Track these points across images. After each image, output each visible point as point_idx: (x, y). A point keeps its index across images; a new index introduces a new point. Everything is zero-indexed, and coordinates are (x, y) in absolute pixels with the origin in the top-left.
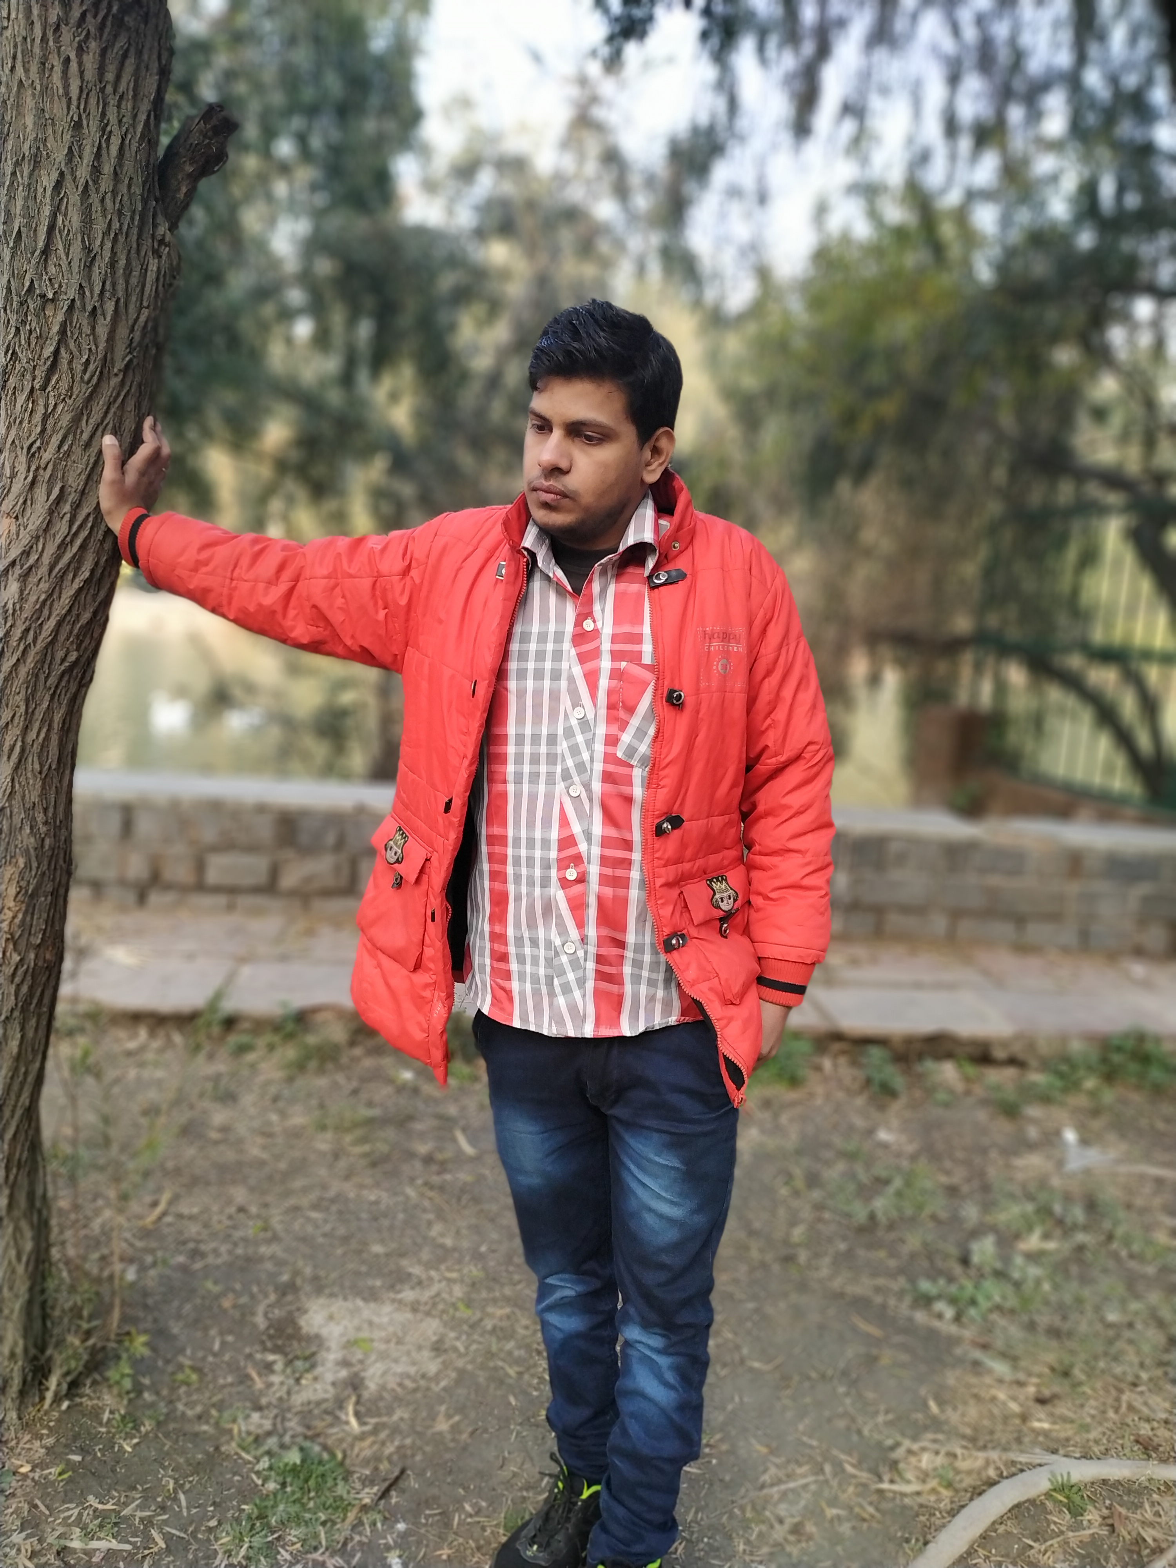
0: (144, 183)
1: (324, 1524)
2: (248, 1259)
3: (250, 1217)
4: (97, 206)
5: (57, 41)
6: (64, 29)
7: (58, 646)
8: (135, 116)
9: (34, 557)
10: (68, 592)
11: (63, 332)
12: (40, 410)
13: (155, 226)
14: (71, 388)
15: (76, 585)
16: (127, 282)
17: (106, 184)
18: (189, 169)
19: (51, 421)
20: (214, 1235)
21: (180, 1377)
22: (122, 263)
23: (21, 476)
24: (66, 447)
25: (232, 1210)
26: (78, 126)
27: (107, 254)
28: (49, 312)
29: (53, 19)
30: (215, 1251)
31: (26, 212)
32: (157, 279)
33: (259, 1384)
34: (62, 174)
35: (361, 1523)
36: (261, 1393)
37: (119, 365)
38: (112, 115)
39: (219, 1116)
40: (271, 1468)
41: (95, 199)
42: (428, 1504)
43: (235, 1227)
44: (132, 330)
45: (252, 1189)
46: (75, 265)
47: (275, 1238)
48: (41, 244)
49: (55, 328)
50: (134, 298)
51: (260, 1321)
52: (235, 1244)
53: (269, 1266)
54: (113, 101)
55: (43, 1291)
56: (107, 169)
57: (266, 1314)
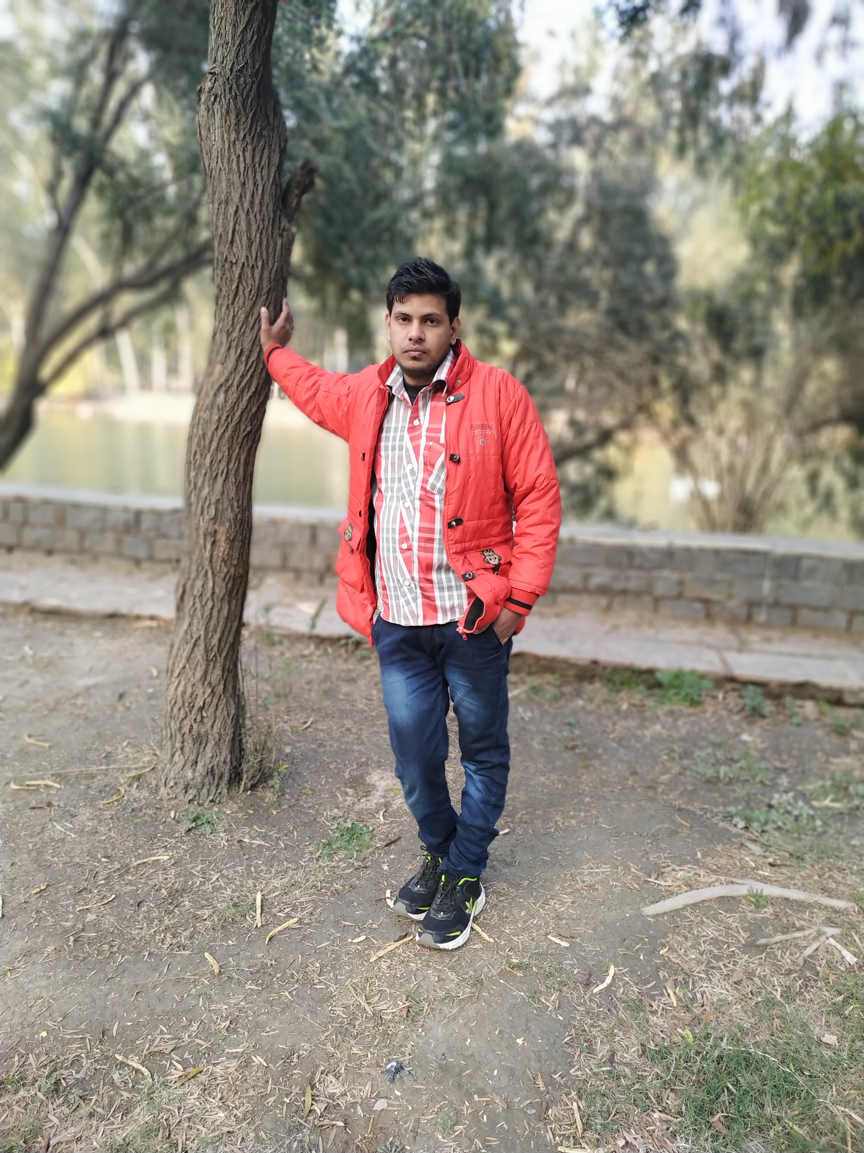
0: (274, 205)
1: (357, 851)
2: (346, 750)
3: (352, 734)
4: (253, 219)
5: (234, 148)
6: (237, 143)
7: (242, 424)
8: (269, 175)
9: (230, 382)
10: (246, 398)
11: (240, 277)
12: (232, 314)
13: (280, 222)
14: (244, 303)
15: (250, 394)
16: (267, 251)
17: (256, 208)
18: (297, 192)
19: (236, 319)
20: (332, 739)
21: (304, 791)
22: (265, 243)
23: (224, 344)
24: (243, 330)
25: (344, 730)
26: (244, 184)
27: (258, 240)
28: (234, 269)
29: (232, 139)
30: (331, 746)
31: (224, 226)
32: (282, 248)
33: (340, 799)
34: (237, 207)
35: (374, 853)
36: (341, 802)
37: (265, 290)
38: (258, 177)
39: (345, 688)
40: (337, 828)
41: (252, 216)
42: (407, 851)
43: (343, 737)
44: (270, 273)
45: (355, 722)
46: (244, 246)
47: (363, 743)
48: (230, 239)
49: (237, 276)
50: (271, 258)
51: (347, 775)
52: (342, 744)
53: (357, 754)
54: (258, 170)
55: (240, 735)
56: (257, 201)
57: (350, 773)
